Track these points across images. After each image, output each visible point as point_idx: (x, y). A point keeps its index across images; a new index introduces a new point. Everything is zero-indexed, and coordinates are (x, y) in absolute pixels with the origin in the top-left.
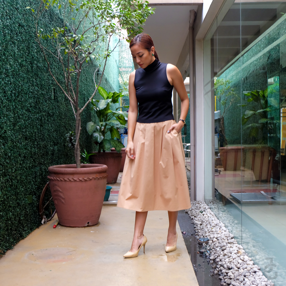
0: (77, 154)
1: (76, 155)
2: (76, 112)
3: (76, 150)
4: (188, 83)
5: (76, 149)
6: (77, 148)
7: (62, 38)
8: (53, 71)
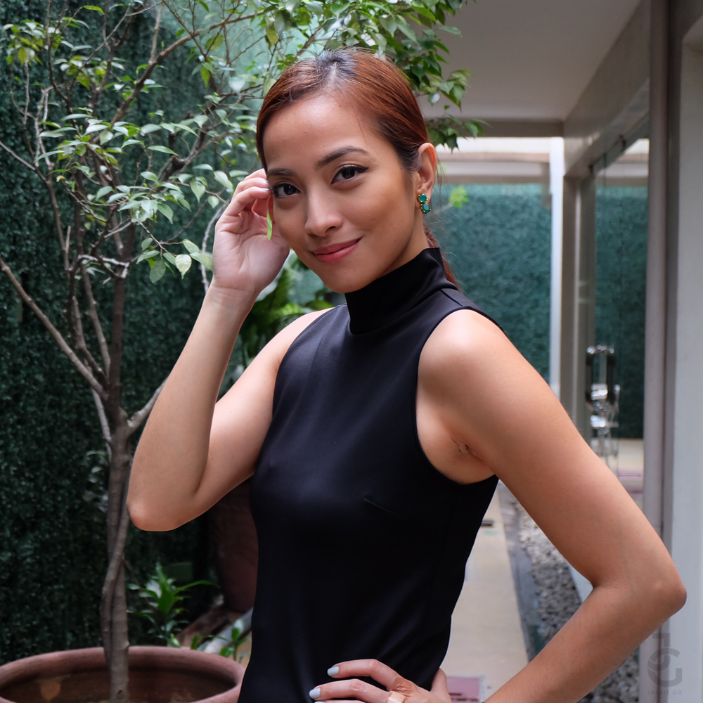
0: (111, 624)
1: (106, 630)
2: (113, 429)
3: (107, 606)
4: (642, 155)
5: (108, 600)
6: (114, 597)
7: (58, 61)
8: (19, 195)
